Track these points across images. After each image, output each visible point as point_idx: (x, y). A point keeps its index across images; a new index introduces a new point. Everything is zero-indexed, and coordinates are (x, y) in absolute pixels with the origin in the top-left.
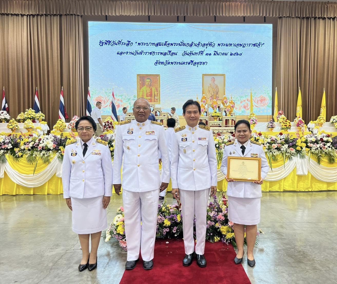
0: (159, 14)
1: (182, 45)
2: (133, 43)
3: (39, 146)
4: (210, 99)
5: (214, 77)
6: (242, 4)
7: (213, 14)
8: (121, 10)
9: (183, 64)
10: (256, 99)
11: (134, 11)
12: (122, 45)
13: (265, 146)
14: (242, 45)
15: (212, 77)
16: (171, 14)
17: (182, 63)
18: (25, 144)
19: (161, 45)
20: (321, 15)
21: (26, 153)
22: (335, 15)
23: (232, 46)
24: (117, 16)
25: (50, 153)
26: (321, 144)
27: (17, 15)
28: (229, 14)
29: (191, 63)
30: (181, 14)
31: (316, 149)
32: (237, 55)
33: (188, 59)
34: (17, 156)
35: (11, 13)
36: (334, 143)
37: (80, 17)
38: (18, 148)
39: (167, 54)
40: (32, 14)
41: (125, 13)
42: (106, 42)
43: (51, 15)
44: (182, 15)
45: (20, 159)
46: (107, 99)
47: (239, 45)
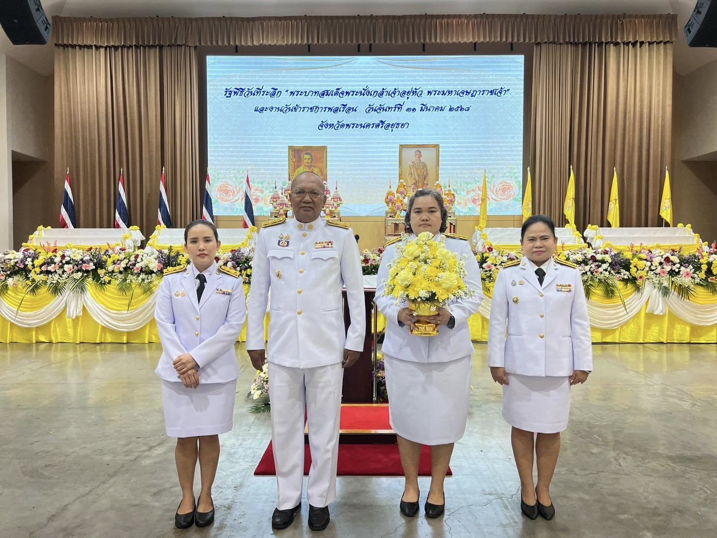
0: (326, 42)
1: (365, 94)
2: (281, 92)
3: (135, 266)
4: (412, 188)
5: (419, 149)
6: (470, 22)
7: (419, 39)
8: (261, 36)
9: (367, 126)
10: (494, 187)
11: (283, 38)
12: (263, 95)
13: (497, 269)
14: (470, 92)
15: (416, 149)
16: (346, 41)
17: (365, 126)
18: (114, 263)
19: (329, 95)
20: (612, 39)
21: (116, 277)
22: (636, 38)
23: (453, 95)
24: (255, 46)
25: (152, 277)
26: (592, 265)
27: (89, 47)
28: (448, 38)
29: (381, 126)
30: (363, 41)
31: (583, 273)
32: (460, 110)
33: (375, 118)
34: (103, 282)
35: (80, 43)
36: (615, 264)
37: (193, 49)
38: (104, 270)
39: (340, 111)
40: (113, 44)
41: (268, 41)
42: (236, 90)
43: (144, 47)
44: (366, 42)
45: (107, 286)
46: (238, 188)
47: (465, 93)
